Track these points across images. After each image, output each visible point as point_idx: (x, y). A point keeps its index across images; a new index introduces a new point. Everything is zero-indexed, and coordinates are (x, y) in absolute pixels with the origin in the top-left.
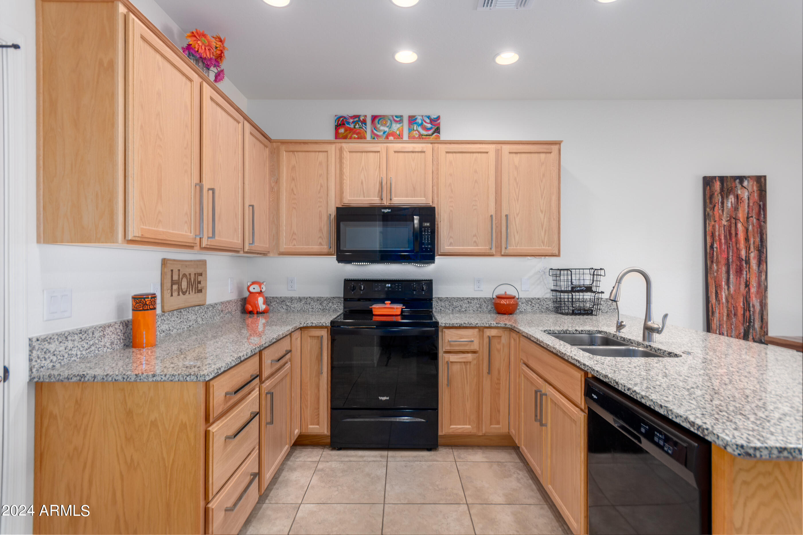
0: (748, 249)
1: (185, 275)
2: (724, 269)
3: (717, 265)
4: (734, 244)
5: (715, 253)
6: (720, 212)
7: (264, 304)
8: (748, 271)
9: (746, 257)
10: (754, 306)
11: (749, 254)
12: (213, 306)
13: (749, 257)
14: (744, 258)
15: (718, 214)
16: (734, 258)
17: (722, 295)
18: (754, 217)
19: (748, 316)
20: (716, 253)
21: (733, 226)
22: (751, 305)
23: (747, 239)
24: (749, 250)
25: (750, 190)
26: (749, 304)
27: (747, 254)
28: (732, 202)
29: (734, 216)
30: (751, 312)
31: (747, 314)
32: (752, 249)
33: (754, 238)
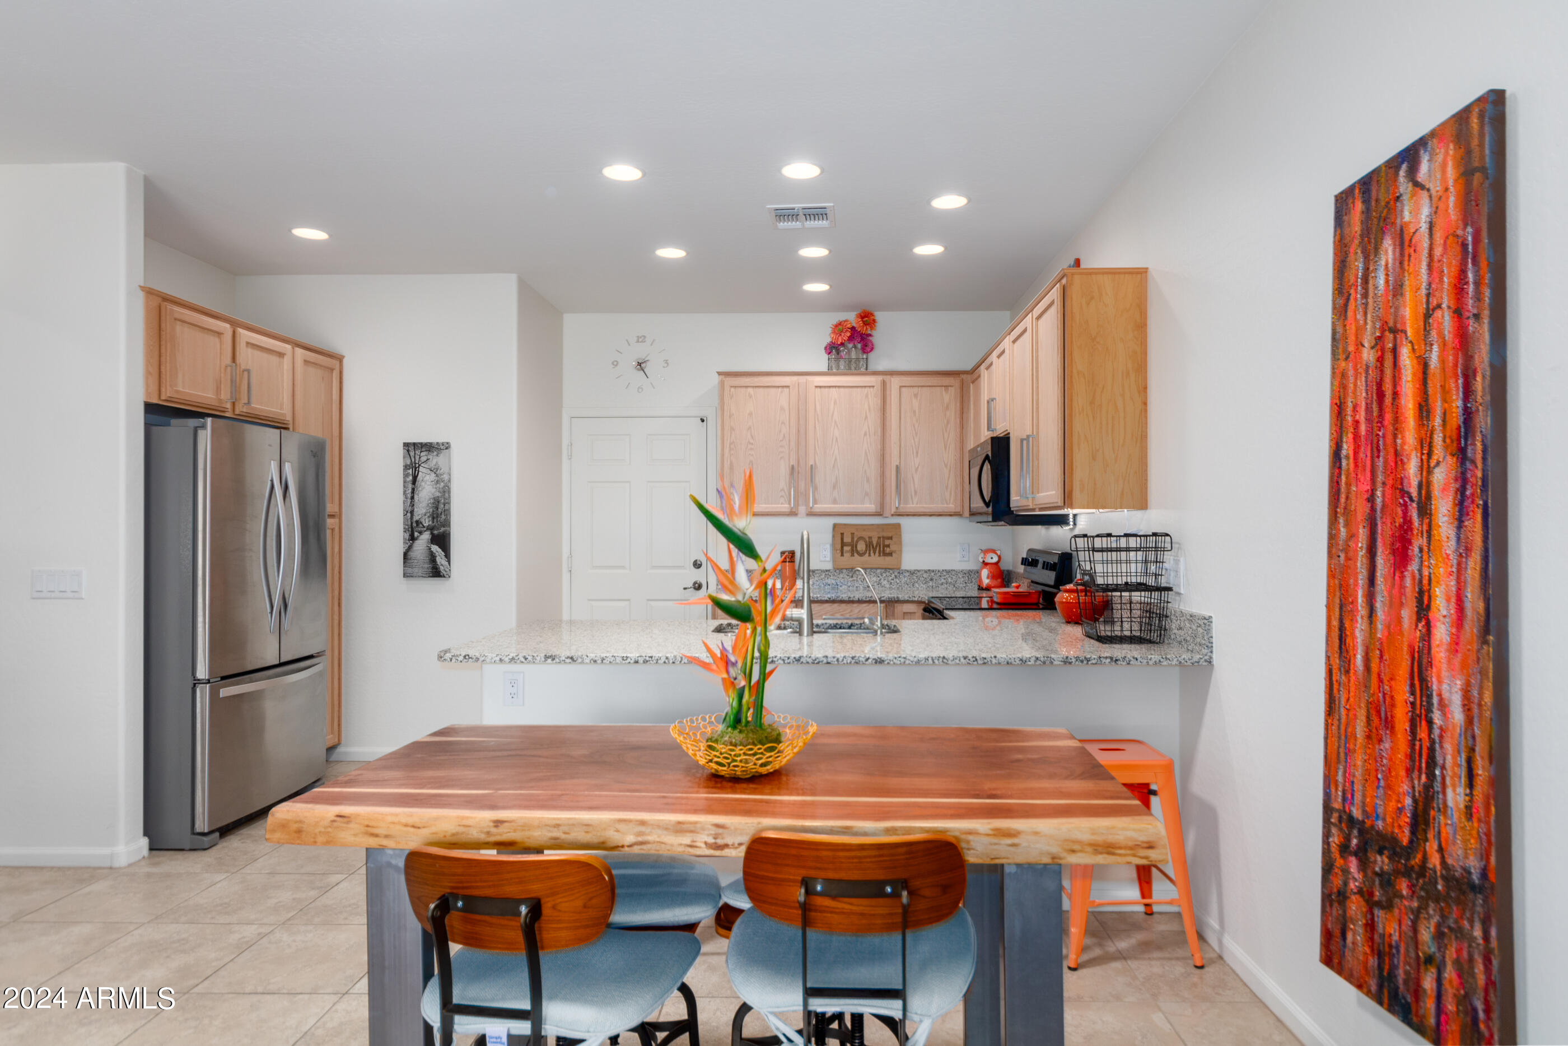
0: (1426, 446)
1: (861, 538)
2: (1363, 533)
3: (1347, 525)
4: (1389, 437)
5: (1343, 478)
6: (1360, 316)
7: (988, 578)
8: (1425, 549)
9: (1420, 486)
10: (1443, 706)
11: (1430, 472)
12: (912, 573)
13: (1429, 483)
14: (1414, 492)
15: (1353, 327)
16: (1388, 491)
17: (1354, 637)
18: (1444, 306)
19: (1426, 744)
20: (1347, 478)
21: (1389, 358)
22: (1435, 700)
23: (1424, 410)
24: (1430, 455)
25: (1436, 187)
26: (1430, 697)
27: (1424, 473)
28: (1387, 265)
29: (1391, 324)
30: (1436, 732)
31: (1422, 734)
32: (1439, 451)
33: (1444, 400)
